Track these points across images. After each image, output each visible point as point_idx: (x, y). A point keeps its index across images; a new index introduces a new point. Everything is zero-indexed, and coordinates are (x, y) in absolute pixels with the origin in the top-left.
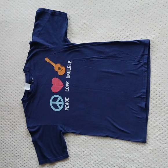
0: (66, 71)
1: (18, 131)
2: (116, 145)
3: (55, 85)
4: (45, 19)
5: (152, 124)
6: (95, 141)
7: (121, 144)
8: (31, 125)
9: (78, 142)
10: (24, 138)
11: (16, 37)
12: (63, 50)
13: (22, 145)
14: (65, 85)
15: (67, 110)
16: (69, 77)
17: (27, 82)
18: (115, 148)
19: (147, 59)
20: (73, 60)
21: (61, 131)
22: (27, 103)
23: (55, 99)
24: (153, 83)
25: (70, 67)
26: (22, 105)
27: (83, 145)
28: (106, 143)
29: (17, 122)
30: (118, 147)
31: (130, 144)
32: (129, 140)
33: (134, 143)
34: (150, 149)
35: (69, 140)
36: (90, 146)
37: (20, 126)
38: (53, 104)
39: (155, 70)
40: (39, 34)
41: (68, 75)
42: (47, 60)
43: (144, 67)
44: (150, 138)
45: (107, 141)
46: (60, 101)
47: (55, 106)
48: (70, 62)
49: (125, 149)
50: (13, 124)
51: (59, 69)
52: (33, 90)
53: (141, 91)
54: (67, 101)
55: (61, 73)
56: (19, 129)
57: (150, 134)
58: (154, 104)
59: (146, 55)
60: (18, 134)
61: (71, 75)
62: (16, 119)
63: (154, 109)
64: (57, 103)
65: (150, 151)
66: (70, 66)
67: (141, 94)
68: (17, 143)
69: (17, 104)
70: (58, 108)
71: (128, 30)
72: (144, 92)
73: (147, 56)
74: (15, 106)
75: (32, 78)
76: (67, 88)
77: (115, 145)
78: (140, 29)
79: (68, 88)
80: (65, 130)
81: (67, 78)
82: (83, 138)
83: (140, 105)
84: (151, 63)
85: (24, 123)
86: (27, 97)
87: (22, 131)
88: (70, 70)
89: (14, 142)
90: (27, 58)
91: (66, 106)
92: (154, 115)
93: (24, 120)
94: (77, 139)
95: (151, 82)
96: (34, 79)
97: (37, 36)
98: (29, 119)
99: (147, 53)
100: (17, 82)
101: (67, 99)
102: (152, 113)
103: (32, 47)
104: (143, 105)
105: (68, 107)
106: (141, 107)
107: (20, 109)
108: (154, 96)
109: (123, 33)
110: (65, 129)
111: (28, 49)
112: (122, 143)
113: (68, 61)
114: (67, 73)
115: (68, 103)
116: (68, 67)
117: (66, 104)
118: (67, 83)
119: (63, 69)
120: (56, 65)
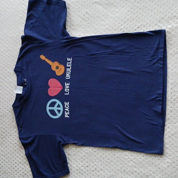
0: (65, 71)
1: (8, 143)
2: (127, 157)
3: (52, 87)
4: (40, 9)
5: (169, 132)
6: (101, 154)
7: (133, 157)
8: (24, 136)
9: (81, 155)
10: (16, 151)
11: (5, 31)
12: (61, 45)
13: (14, 160)
14: (64, 87)
15: (67, 117)
16: (69, 77)
17: (18, 85)
18: (126, 161)
19: (163, 53)
20: (74, 57)
21: (60, 142)
22: (19, 109)
23: (53, 105)
24: (170, 82)
25: (71, 66)
26: (13, 112)
27: (87, 158)
28: (114, 155)
29: (7, 133)
30: (129, 159)
31: (144, 156)
32: (142, 152)
33: (148, 155)
34: (168, 162)
35: (69, 152)
36: (95, 159)
37: (10, 137)
38: (50, 110)
39: (173, 67)
40: (33, 27)
41: (68, 76)
42: (43, 57)
43: (160, 63)
44: (167, 149)
45: (116, 153)
46: (59, 106)
47: (53, 112)
48: (69, 60)
49: (137, 162)
50: (2, 135)
51: (57, 68)
52: (26, 93)
53: (156, 93)
54: (67, 106)
55: (59, 73)
56: (10, 141)
57: (167, 144)
58: (171, 107)
59: (162, 48)
60: (8, 146)
61: (71, 74)
62: (6, 129)
63: (171, 113)
64: (55, 108)
65: (168, 164)
66: (70, 64)
67: (156, 95)
68: (8, 158)
69: (7, 111)
70: (56, 115)
71: (140, 19)
72: (160, 94)
73: (163, 50)
74: (5, 113)
75: (25, 80)
76: (66, 90)
77: (125, 158)
78: (154, 18)
79: (68, 90)
80: (64, 141)
81: (66, 78)
82: (87, 150)
83: (155, 109)
84: (167, 58)
85: (15, 134)
86: (19, 102)
87: (13, 143)
88: (70, 69)
89: (4, 157)
90: (19, 55)
91: (65, 112)
92: (172, 121)
93: (16, 129)
94: (79, 151)
95: (167, 81)
96: (27, 80)
97: (30, 30)
98: (21, 129)
99: (163, 47)
100: (7, 85)
101: (67, 104)
102: (169, 119)
103: (25, 43)
104: (159, 109)
105: (69, 114)
106: (156, 112)
107: (10, 117)
108: (171, 98)
109: (133, 24)
110: (65, 139)
111: (19, 45)
112: (134, 155)
113: (68, 58)
114: (67, 72)
115: (69, 109)
116: (68, 65)
117: (65, 109)
118: (66, 84)
119: (61, 68)
120: (53, 63)
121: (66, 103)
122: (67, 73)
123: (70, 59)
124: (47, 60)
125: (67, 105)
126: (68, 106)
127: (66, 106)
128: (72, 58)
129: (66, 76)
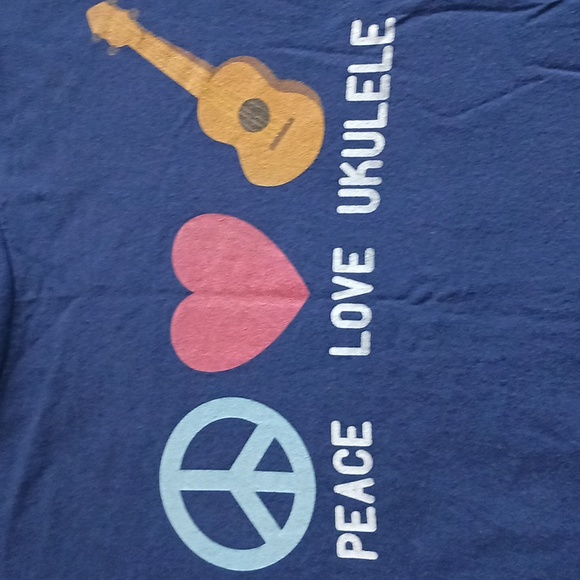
3: (205, 291)
14: (322, 291)
15: (359, 553)
16: (365, 201)
25: (384, 93)
38: (193, 501)
41: (357, 183)
46: (275, 459)
48: (372, 38)
51: (255, 115)
54: (352, 460)
61: (391, 172)
64: (243, 481)
66: (375, 78)
70: (249, 538)
76: (345, 316)
79: (357, 316)
81: (342, 209)
88: (381, 121)
91: (339, 511)
101: (352, 440)
105: (370, 527)
114: (347, 153)
115: (369, 483)
116: (360, 89)
117: (339, 489)
118: (346, 261)
119: (292, 120)
120: (217, 76)
121: (344, 434)
122: (345, 167)
124: (158, 53)
125: (353, 450)
126: (359, 462)
127: (346, 462)
128: (397, 24)
129: (343, 193)
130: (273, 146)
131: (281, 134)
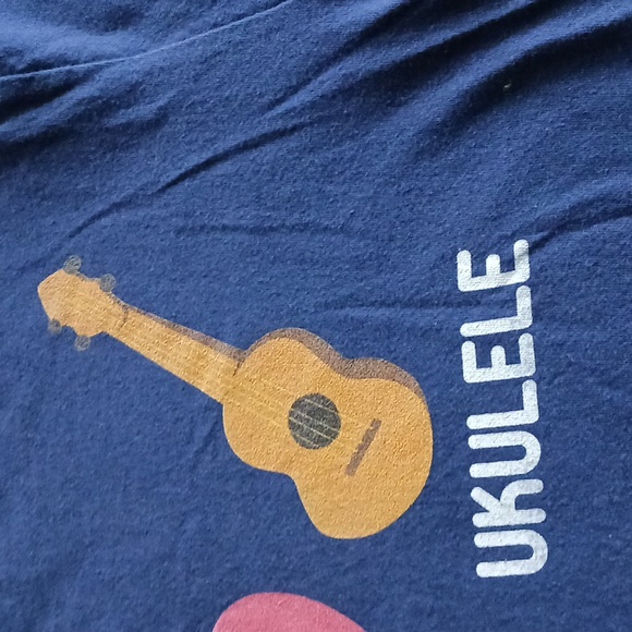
0: (452, 453)
12: (330, 79)
16: (523, 552)
51: (315, 420)
66: (509, 341)
81: (485, 570)
88: (530, 413)
113: (464, 260)
114: (478, 470)
116: (484, 361)
119: (376, 424)
120: (246, 364)
122: (478, 494)
123: (493, 262)
124: (149, 337)
128: (531, 251)
129: (481, 541)
130: (352, 468)
131: (362, 448)
